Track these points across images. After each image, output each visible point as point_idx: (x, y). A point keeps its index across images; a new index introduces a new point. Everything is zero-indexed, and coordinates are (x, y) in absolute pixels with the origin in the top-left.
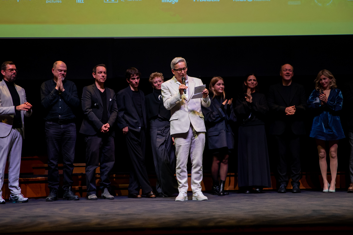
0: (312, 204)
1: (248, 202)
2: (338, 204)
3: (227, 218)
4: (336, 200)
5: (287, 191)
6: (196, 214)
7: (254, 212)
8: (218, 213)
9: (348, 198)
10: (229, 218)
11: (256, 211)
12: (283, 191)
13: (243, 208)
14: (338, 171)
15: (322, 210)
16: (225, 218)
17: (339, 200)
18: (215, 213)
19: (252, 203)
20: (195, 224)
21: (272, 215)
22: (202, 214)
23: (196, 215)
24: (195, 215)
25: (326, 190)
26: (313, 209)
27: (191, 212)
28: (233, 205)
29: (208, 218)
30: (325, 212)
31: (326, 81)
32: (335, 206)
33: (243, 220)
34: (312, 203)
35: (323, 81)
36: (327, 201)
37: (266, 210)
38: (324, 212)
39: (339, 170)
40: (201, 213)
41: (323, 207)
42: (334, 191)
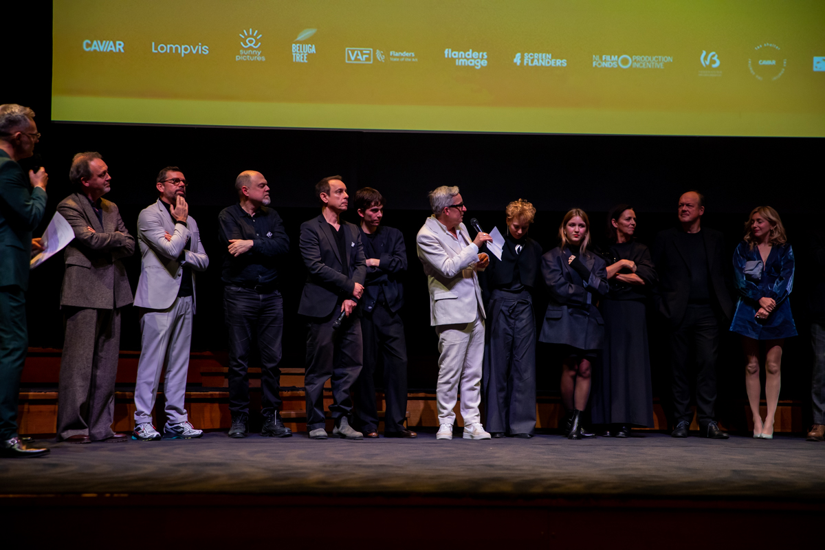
0: (731, 459)
1: (609, 452)
2: (782, 462)
3: (567, 479)
4: (779, 453)
5: (689, 434)
6: (508, 469)
7: (620, 469)
8: (550, 471)
9: (801, 451)
10: (571, 479)
11: (623, 469)
12: (680, 434)
13: (598, 462)
14: (780, 399)
15: (750, 471)
16: (563, 480)
17: (784, 454)
18: (544, 470)
19: (616, 453)
20: (506, 488)
21: (655, 476)
22: (520, 470)
23: (509, 472)
24: (506, 472)
25: (757, 434)
26: (734, 469)
27: (500, 465)
28: (580, 456)
29: (532, 477)
30: (756, 475)
31: (762, 225)
32: (776, 464)
33: (598, 484)
34: (732, 457)
35: (756, 224)
36: (760, 454)
37: (642, 467)
38: (754, 475)
39: (783, 396)
40: (519, 468)
41: (752, 466)
42: (770, 436)
